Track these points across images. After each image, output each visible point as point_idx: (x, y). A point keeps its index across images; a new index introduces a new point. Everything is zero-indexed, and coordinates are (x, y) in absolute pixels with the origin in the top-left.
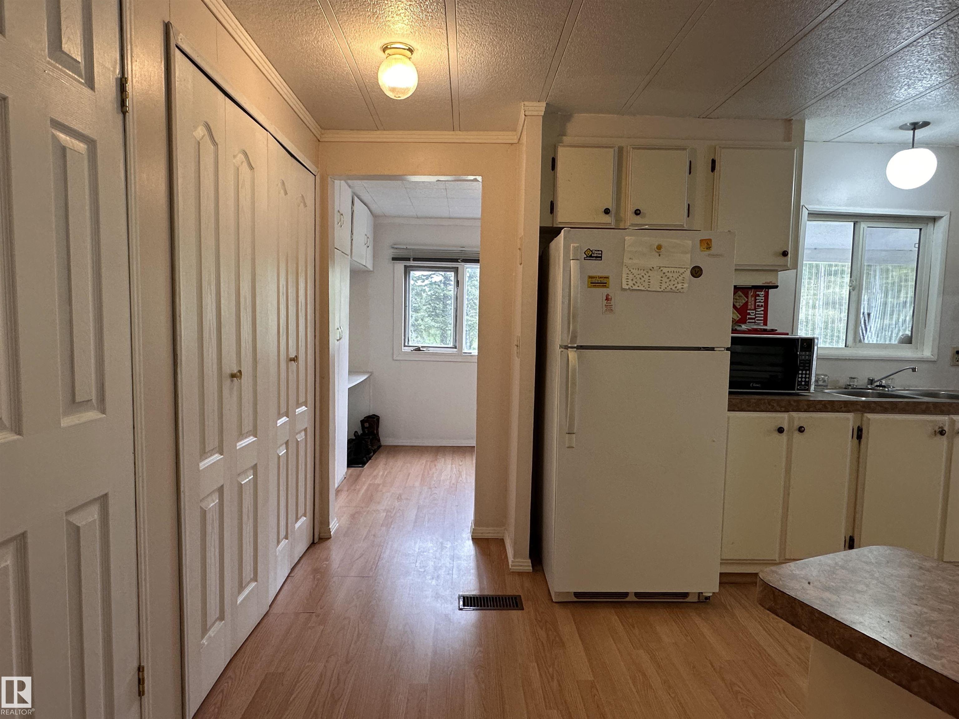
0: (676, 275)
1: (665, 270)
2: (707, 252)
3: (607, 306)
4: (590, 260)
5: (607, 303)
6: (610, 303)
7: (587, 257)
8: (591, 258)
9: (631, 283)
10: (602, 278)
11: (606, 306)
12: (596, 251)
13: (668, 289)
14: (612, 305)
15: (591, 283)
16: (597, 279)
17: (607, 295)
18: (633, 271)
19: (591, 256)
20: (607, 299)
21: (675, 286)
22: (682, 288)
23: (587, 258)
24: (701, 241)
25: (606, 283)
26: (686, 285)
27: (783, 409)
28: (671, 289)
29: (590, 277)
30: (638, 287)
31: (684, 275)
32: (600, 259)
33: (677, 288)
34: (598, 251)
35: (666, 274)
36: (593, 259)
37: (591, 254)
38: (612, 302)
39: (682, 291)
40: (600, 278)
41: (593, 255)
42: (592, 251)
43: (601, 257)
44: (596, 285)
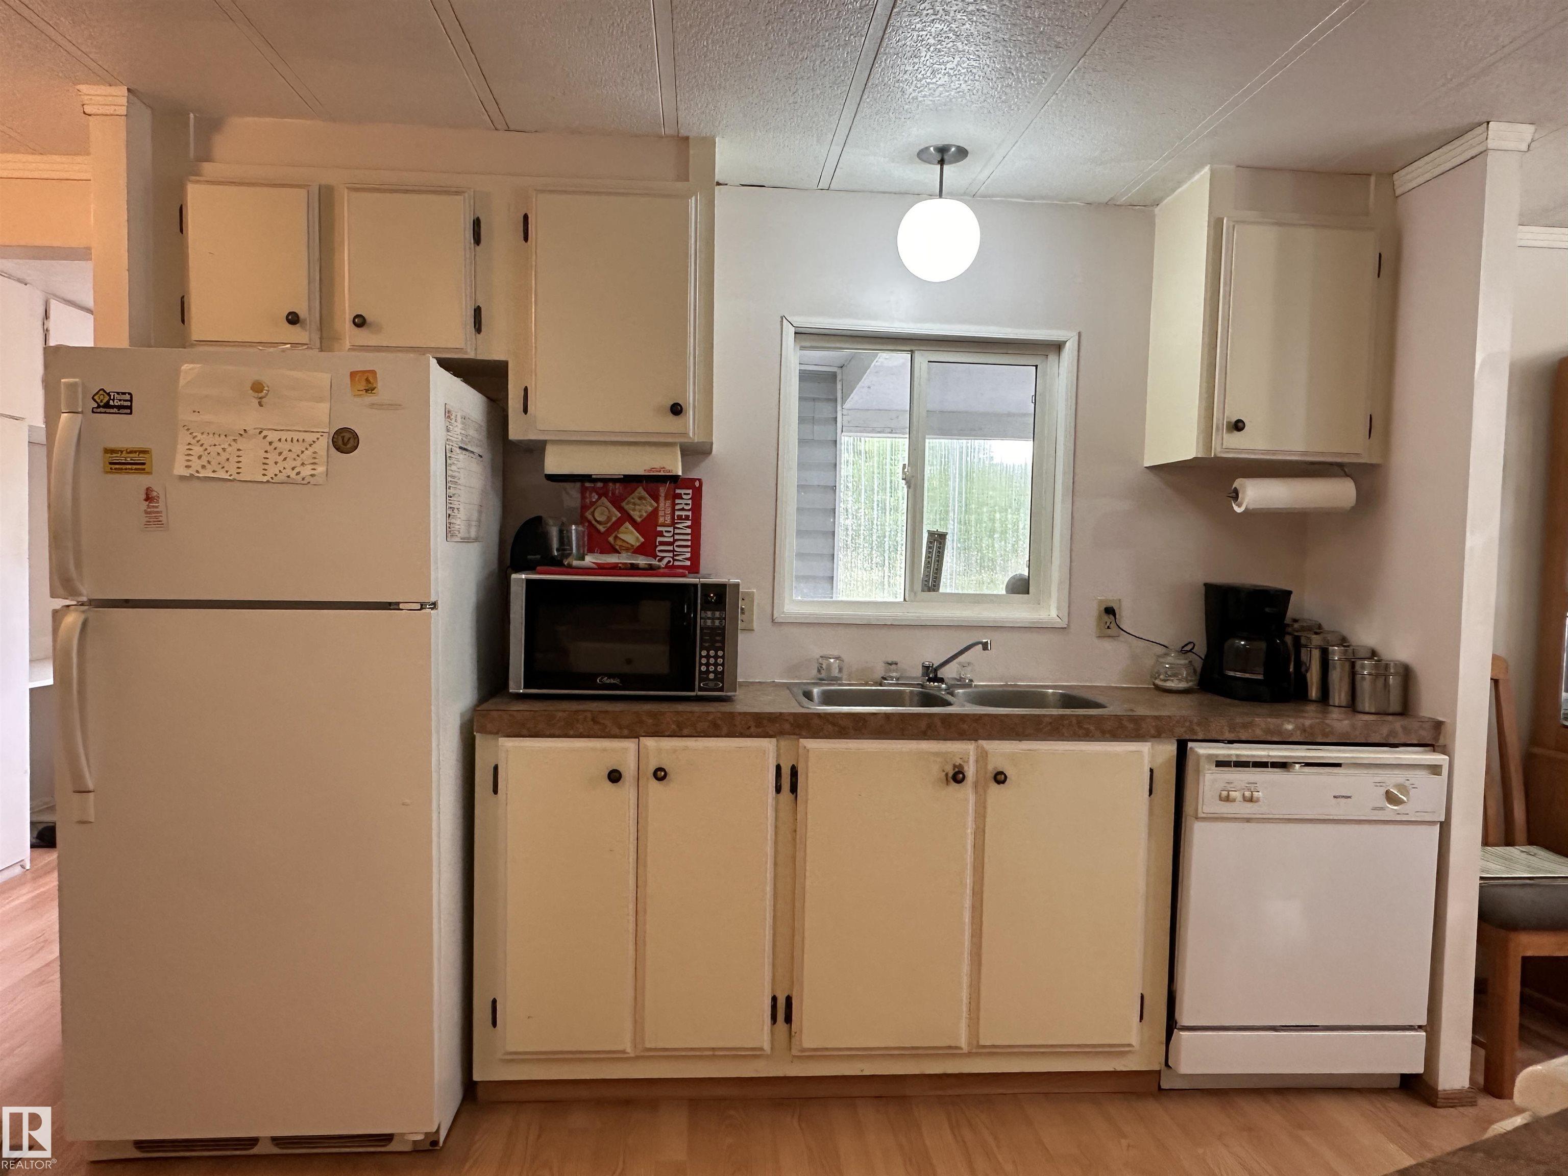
0: (297, 448)
1: (272, 436)
2: (369, 399)
3: (150, 513)
4: (105, 413)
5: (148, 507)
6: (157, 507)
7: (99, 406)
8: (108, 410)
9: (196, 464)
10: (135, 452)
11: (146, 512)
12: (118, 393)
13: (282, 477)
14: (161, 512)
15: (111, 463)
16: (124, 454)
17: (148, 490)
18: (203, 438)
19: (107, 405)
20: (148, 498)
21: (297, 470)
22: (312, 475)
23: (99, 410)
24: (353, 375)
25: (144, 464)
26: (321, 469)
27: (626, 732)
28: (288, 477)
29: (107, 451)
30: (214, 471)
31: (316, 447)
32: (129, 411)
33: (303, 474)
34: (124, 394)
35: (279, 445)
36: (112, 411)
37: (108, 402)
38: (161, 505)
39: (313, 481)
40: (131, 452)
41: (111, 403)
42: (109, 394)
43: (130, 407)
44: (122, 469)
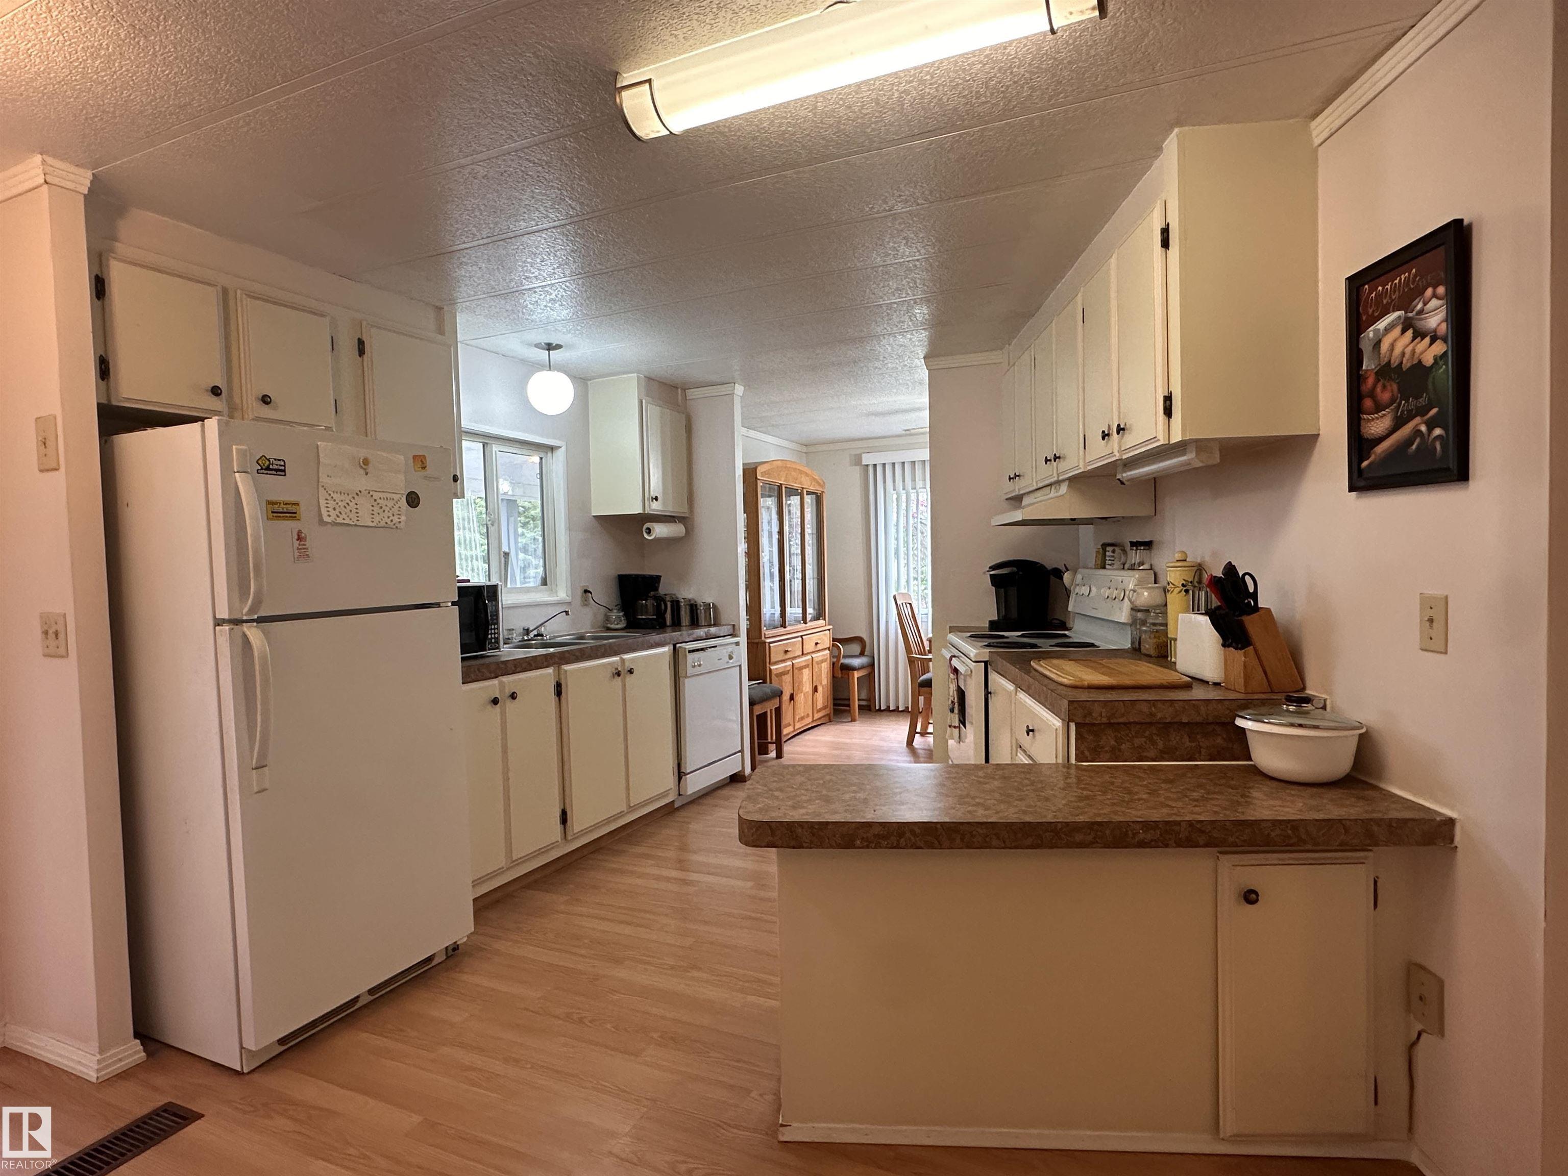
0: (390, 504)
1: (376, 495)
3: (301, 549)
4: (267, 474)
5: (299, 545)
6: (305, 545)
7: (262, 469)
8: (269, 472)
9: (332, 513)
10: (289, 504)
11: (298, 549)
12: (275, 459)
13: (382, 524)
14: (307, 549)
16: (282, 505)
17: (299, 533)
18: (335, 496)
19: (268, 468)
20: (299, 538)
21: (391, 519)
22: (400, 522)
23: (261, 471)
25: (295, 513)
26: (403, 518)
30: (344, 519)
31: (399, 504)
32: (283, 473)
34: (279, 460)
35: (378, 501)
36: (271, 472)
37: (269, 466)
38: (308, 543)
39: (398, 525)
41: (271, 467)
42: (269, 460)
43: (284, 471)
44: (280, 517)
